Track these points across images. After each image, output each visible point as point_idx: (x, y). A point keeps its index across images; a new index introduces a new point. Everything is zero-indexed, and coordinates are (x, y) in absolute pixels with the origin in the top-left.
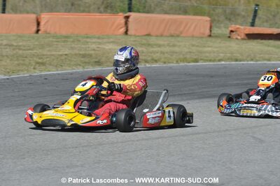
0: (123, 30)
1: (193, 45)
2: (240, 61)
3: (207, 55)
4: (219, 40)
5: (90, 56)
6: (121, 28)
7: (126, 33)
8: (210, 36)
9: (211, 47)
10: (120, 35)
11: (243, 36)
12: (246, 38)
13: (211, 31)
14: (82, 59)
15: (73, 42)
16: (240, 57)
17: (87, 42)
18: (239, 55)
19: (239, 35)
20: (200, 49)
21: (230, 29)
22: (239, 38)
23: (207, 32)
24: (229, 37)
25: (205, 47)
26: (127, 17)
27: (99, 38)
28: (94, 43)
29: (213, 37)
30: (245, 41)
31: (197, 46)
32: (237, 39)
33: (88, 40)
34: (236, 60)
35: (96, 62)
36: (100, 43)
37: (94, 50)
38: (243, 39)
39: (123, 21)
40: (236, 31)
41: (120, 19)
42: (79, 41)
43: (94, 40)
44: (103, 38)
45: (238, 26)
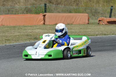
0: (42, 22)
1: (81, 29)
2: (107, 35)
3: (90, 33)
4: (94, 25)
5: (31, 35)
6: (42, 21)
7: (44, 23)
8: (88, 23)
9: (90, 29)
10: (41, 25)
11: (106, 23)
12: (107, 24)
13: (88, 21)
14: (27, 37)
15: (19, 29)
16: (107, 33)
17: (26, 29)
18: (105, 32)
19: (103, 22)
20: (85, 30)
21: (99, 19)
22: (104, 24)
23: (87, 21)
24: (99, 24)
25: (87, 29)
26: (44, 16)
27: (31, 27)
28: (29, 29)
29: (90, 24)
30: (107, 26)
31: (83, 29)
32: (103, 24)
33: (26, 28)
34: (105, 35)
35: (34, 38)
36: (33, 29)
37: (31, 32)
38: (106, 24)
39: (42, 17)
40: (102, 20)
41: (41, 16)
42: (22, 29)
43: (29, 28)
44: (33, 27)
45: (103, 18)
